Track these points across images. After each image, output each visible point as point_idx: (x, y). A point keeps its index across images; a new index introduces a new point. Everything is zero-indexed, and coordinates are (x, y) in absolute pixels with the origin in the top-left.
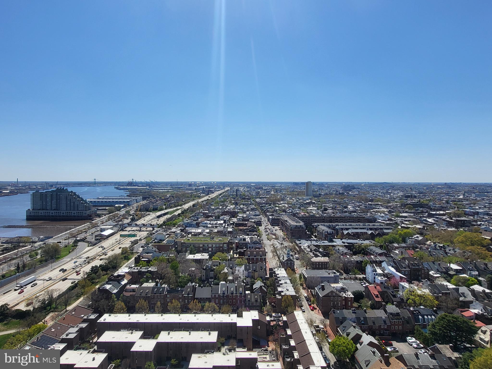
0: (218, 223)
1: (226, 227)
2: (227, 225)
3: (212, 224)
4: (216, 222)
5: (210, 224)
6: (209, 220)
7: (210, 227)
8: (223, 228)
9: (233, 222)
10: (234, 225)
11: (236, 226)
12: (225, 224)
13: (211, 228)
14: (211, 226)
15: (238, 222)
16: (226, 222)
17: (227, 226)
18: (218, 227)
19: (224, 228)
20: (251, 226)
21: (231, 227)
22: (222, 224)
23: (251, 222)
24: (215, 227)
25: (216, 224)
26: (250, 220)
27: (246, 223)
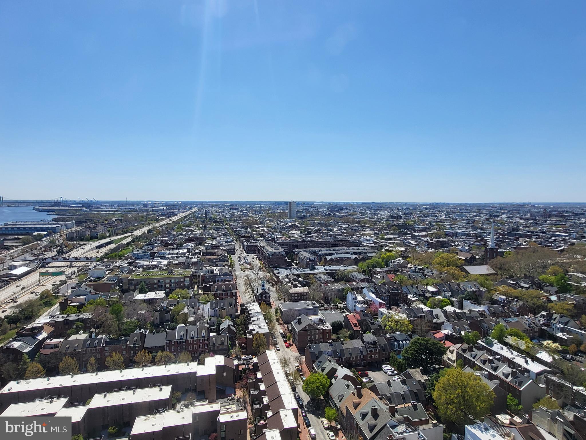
0: (180, 253)
1: (190, 256)
2: (192, 254)
3: (172, 254)
4: (177, 251)
5: (169, 254)
6: (168, 250)
7: (168, 258)
8: (185, 258)
9: (199, 250)
10: (201, 255)
11: (202, 256)
12: (188, 254)
13: (170, 259)
14: (170, 256)
15: (205, 251)
16: (191, 251)
17: (192, 256)
18: (179, 257)
19: (187, 258)
20: (221, 255)
21: (196, 256)
22: (185, 254)
23: (222, 250)
24: (175, 258)
25: (177, 254)
26: (220, 248)
27: (216, 251)
